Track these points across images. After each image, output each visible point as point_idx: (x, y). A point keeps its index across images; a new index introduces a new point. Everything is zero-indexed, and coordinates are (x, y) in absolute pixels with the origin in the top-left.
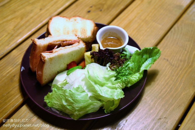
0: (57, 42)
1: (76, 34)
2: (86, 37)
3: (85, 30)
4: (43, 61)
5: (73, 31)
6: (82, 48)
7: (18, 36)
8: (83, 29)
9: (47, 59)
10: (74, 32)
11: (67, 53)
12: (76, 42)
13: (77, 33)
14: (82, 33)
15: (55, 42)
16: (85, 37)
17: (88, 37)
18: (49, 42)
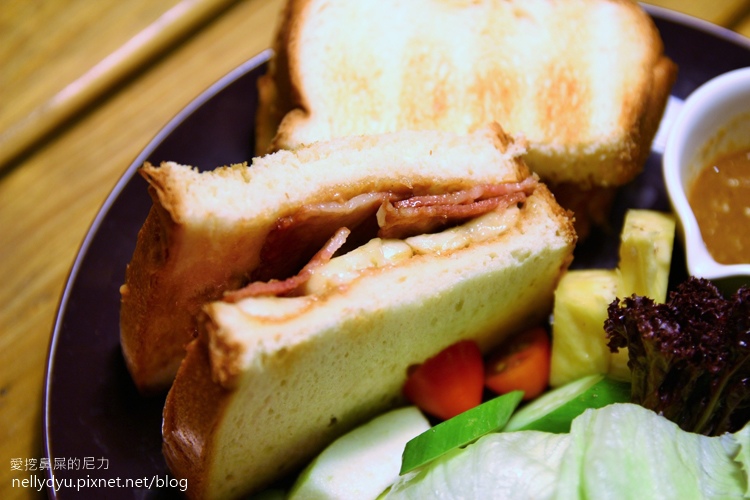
0: (348, 197)
1: (507, 129)
2: (581, 147)
3: (571, 89)
4: (223, 376)
5: (480, 89)
6: (546, 252)
7: (62, 51)
8: (561, 79)
9: (259, 363)
10: (488, 96)
11: (421, 304)
12: (502, 204)
13: (507, 111)
14: (549, 116)
15: (329, 200)
16: (573, 151)
17: (599, 153)
18: (284, 200)
